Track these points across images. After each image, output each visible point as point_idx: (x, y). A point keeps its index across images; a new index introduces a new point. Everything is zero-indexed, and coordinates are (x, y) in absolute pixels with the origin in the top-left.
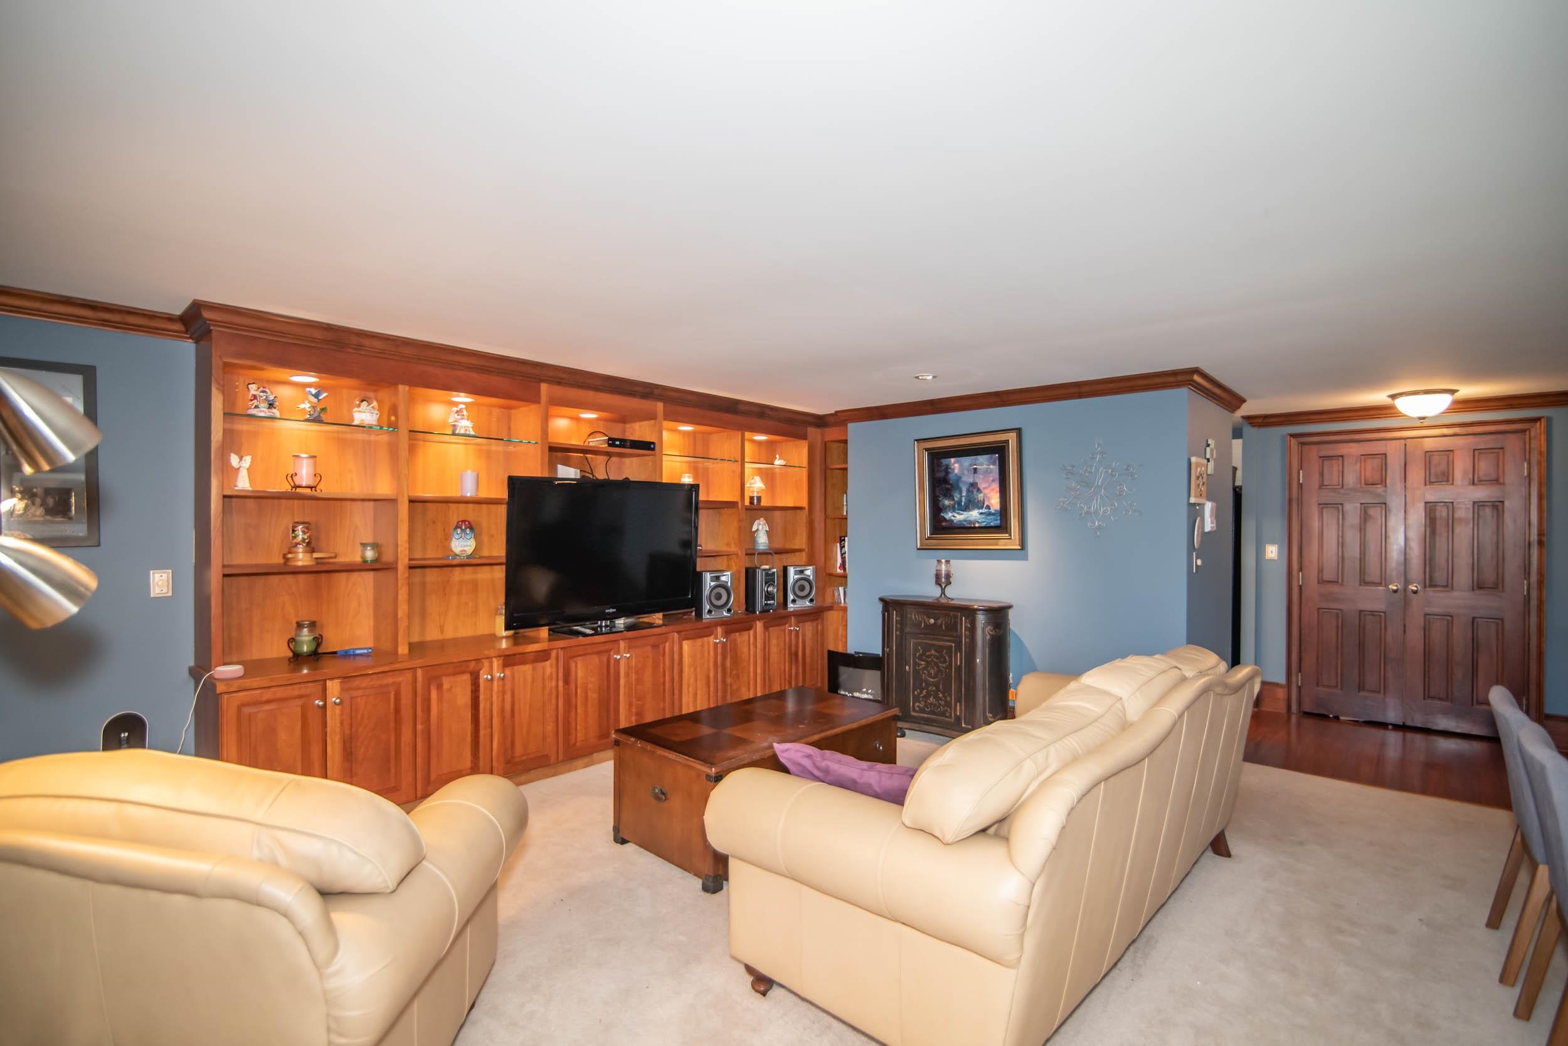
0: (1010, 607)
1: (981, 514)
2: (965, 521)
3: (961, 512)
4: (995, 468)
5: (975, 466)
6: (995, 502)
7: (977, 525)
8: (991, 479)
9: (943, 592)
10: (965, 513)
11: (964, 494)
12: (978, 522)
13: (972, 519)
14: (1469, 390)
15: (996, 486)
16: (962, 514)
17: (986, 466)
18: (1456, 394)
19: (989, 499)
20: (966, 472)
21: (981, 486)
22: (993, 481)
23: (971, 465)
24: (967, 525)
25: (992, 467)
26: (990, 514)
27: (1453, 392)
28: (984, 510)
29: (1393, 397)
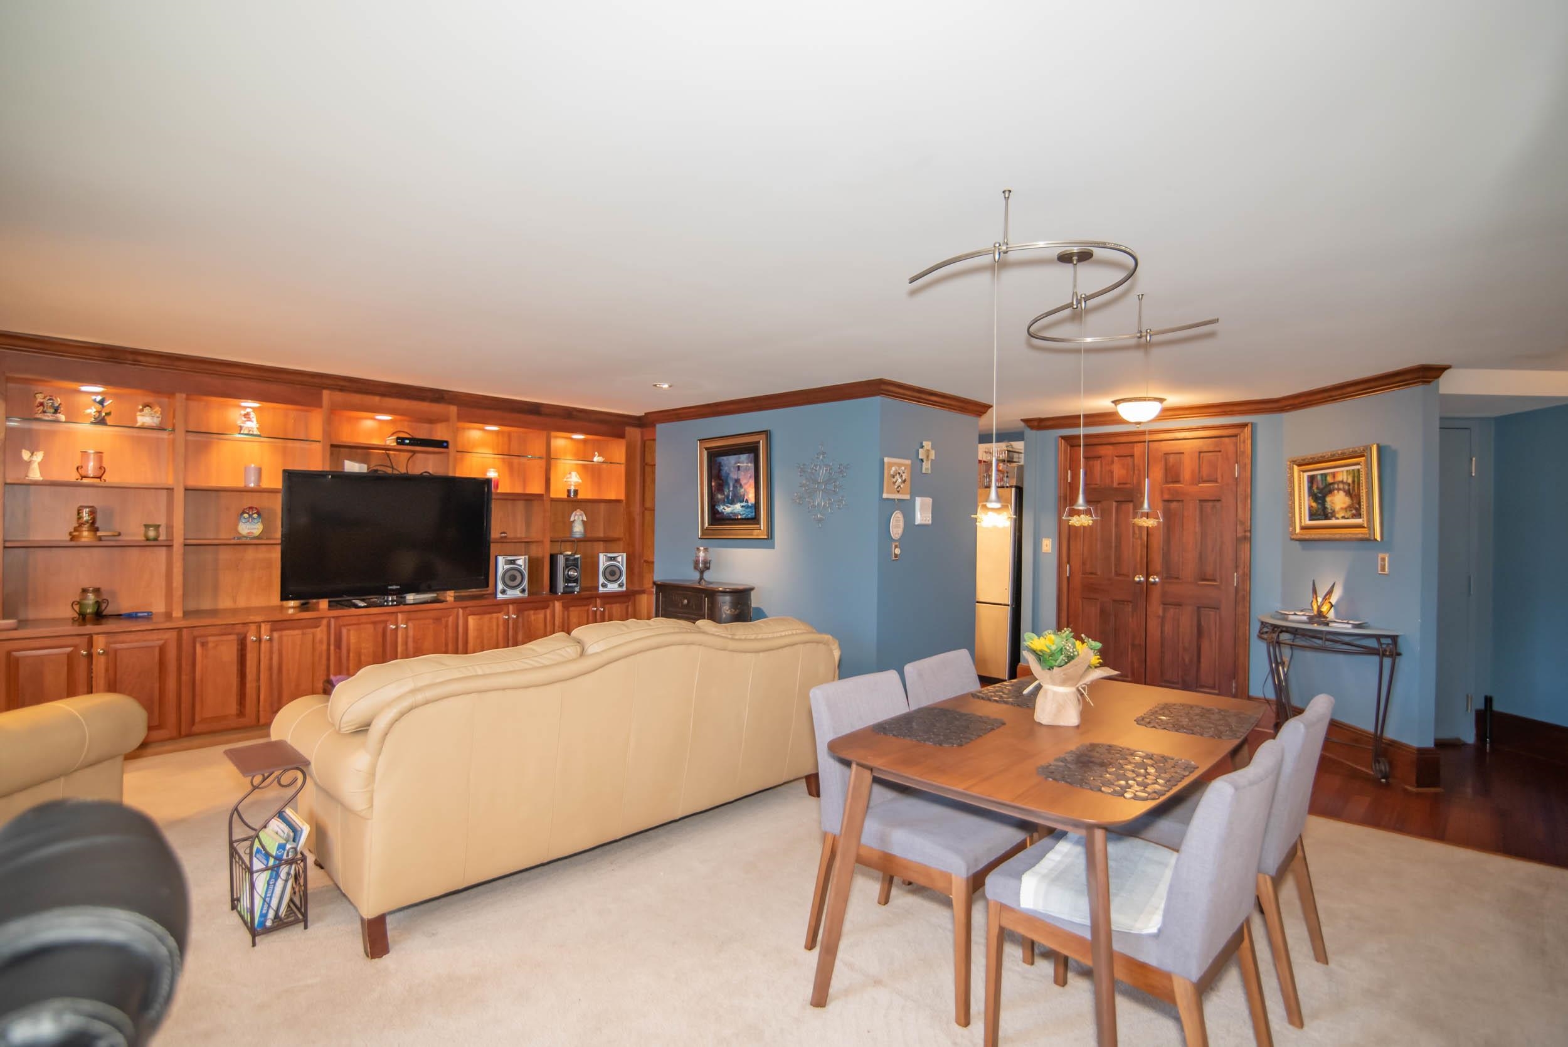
0: (752, 589)
1: (742, 507)
2: (731, 513)
3: (729, 505)
4: (751, 465)
5: (738, 464)
6: (751, 497)
7: (739, 517)
8: (749, 475)
9: (701, 578)
10: (732, 506)
11: (731, 489)
12: (741, 515)
13: (736, 511)
14: (1175, 399)
15: (752, 482)
16: (729, 507)
17: (745, 464)
18: (1165, 403)
19: (748, 495)
20: (732, 469)
21: (743, 482)
22: (750, 477)
23: (736, 463)
24: (733, 517)
25: (749, 465)
26: (748, 507)
27: (1161, 400)
28: (744, 504)
29: (1115, 402)
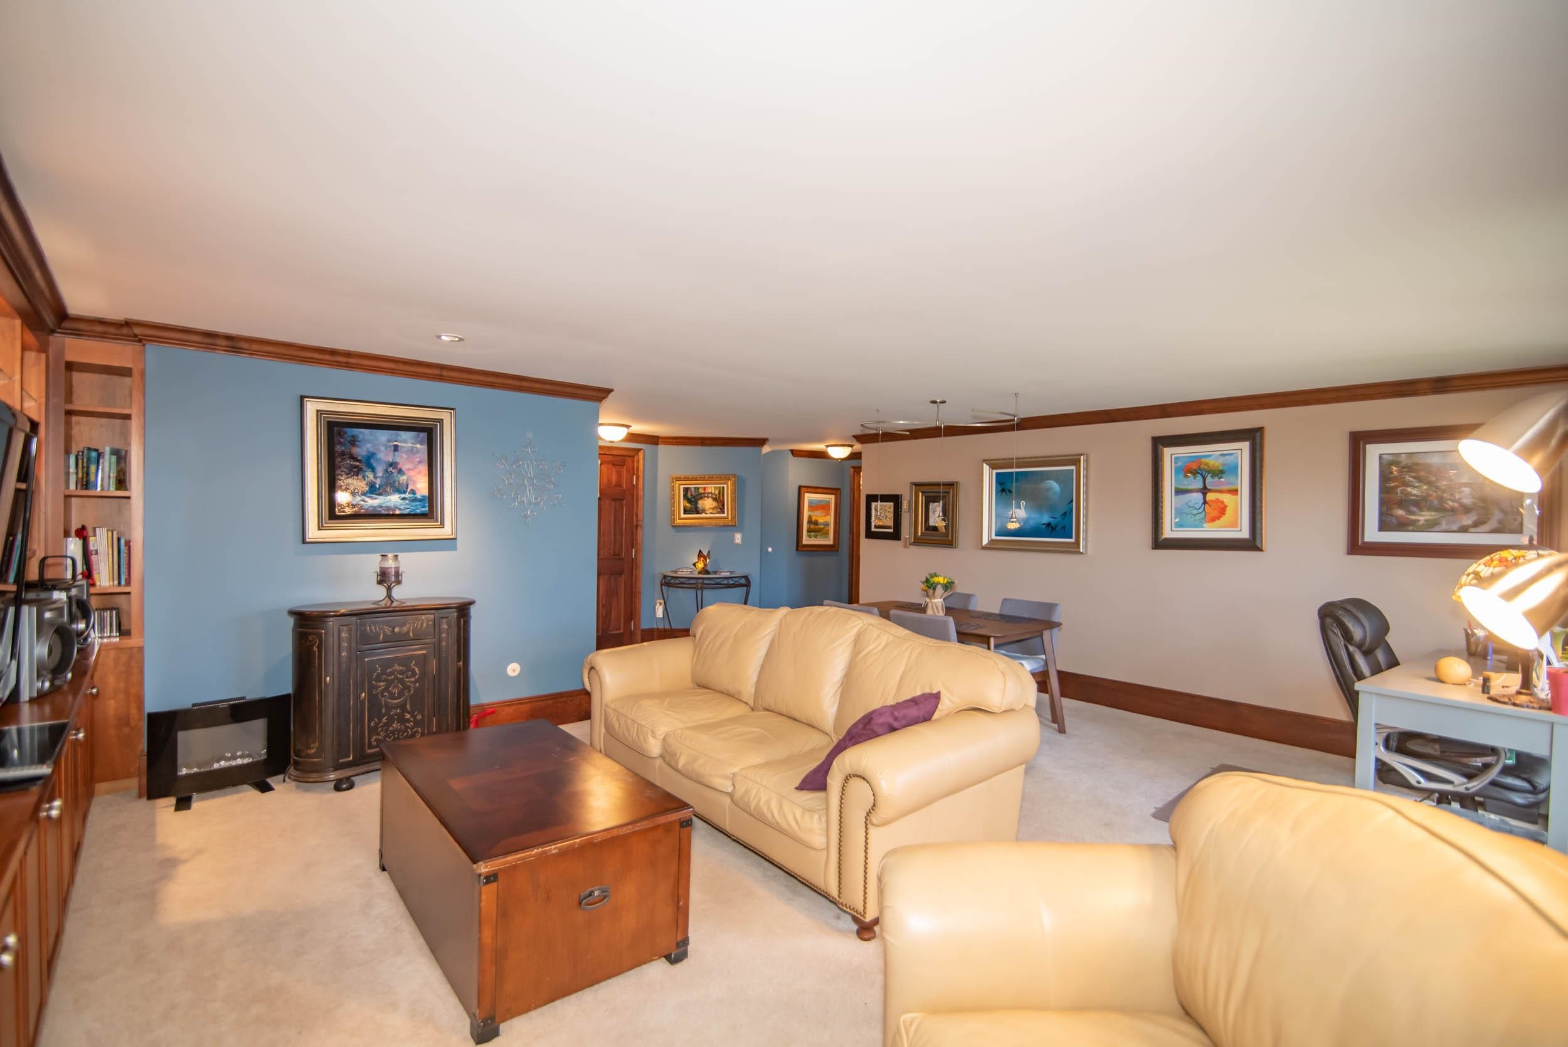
0: (472, 603)
1: (404, 499)
2: (381, 507)
3: (376, 496)
4: (423, 448)
5: (396, 443)
6: (421, 487)
7: (398, 512)
8: (418, 460)
9: (389, 596)
10: (381, 497)
11: (380, 474)
12: (400, 509)
13: (391, 504)
14: (638, 428)
15: (424, 468)
16: (376, 499)
17: (410, 445)
18: (630, 428)
19: (414, 482)
20: (383, 448)
21: (405, 467)
22: (420, 462)
23: (389, 441)
24: (383, 512)
25: (418, 446)
26: (415, 500)
27: (628, 427)
28: (407, 495)
